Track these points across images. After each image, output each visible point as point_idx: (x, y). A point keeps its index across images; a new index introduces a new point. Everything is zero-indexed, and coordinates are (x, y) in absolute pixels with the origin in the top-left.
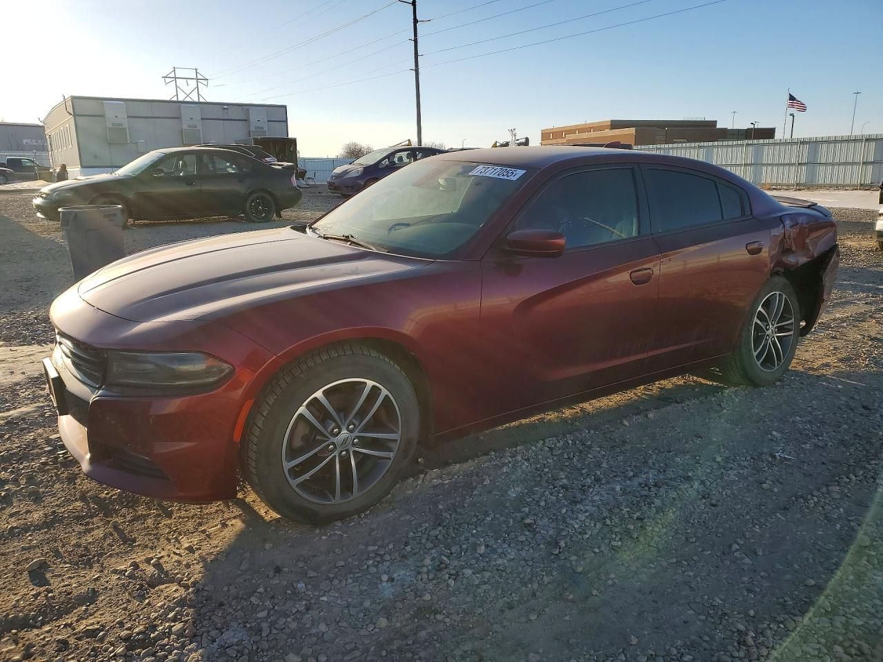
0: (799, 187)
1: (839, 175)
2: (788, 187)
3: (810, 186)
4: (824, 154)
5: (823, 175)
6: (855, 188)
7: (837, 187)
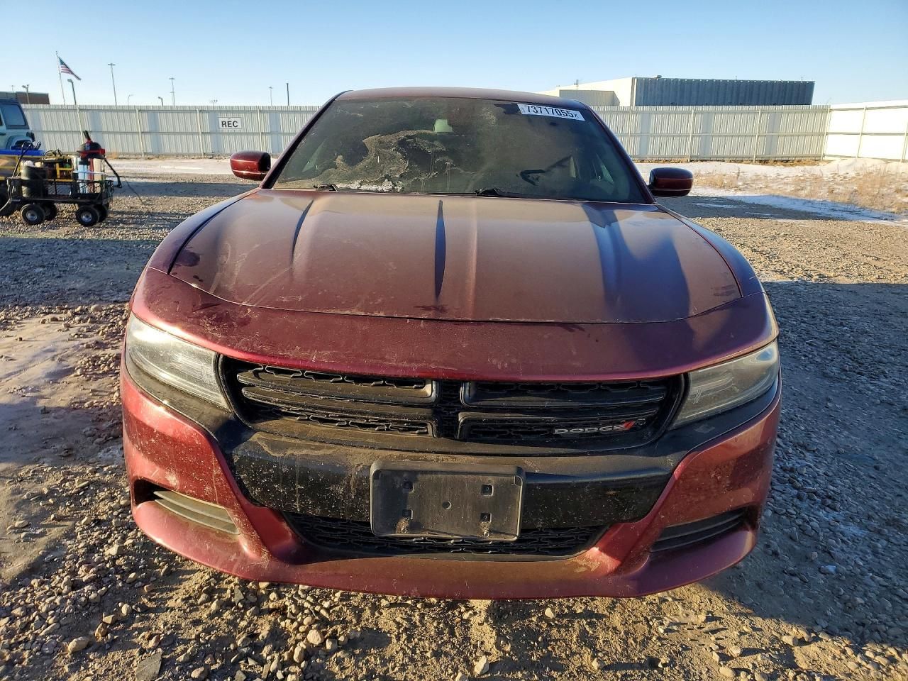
0: (149, 156)
1: (184, 144)
2: (137, 156)
3: (158, 155)
4: (165, 123)
5: (168, 144)
6: (199, 156)
7: (184, 156)
